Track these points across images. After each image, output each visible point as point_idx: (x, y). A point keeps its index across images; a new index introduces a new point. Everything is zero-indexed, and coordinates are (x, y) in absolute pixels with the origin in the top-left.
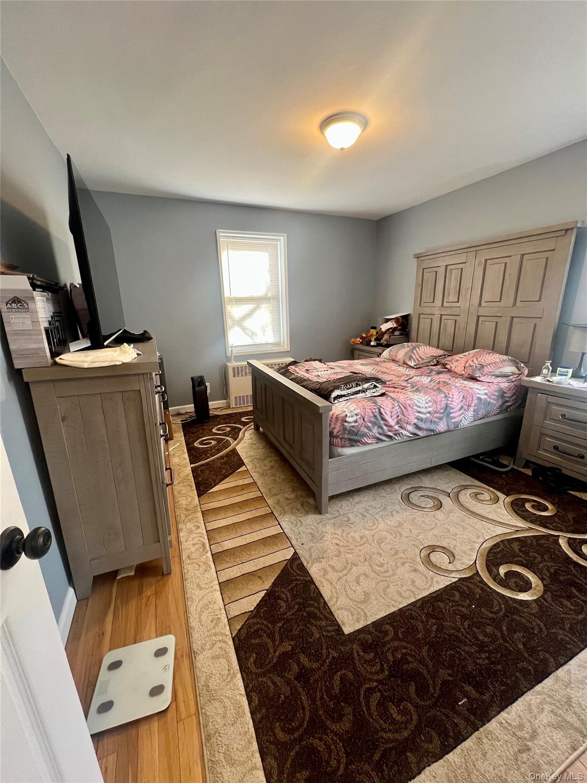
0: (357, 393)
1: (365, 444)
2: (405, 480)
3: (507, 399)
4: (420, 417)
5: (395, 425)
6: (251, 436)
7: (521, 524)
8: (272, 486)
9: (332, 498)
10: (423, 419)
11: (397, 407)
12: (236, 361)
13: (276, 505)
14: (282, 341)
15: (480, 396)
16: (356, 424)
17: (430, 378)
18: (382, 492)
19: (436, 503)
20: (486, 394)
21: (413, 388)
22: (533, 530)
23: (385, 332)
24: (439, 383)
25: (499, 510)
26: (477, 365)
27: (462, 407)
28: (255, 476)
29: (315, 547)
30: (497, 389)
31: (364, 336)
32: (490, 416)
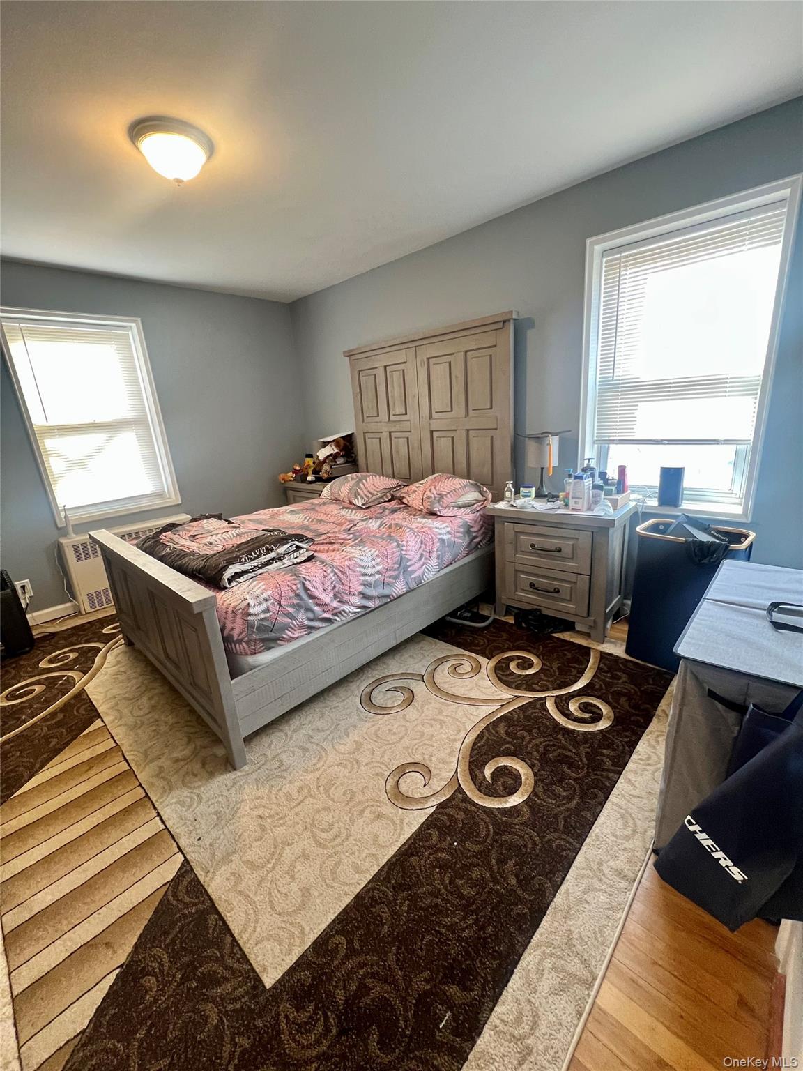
0: (268, 563)
1: (290, 640)
2: (366, 672)
3: (474, 534)
4: (367, 581)
5: (331, 601)
6: (118, 659)
7: (506, 694)
8: (150, 744)
9: (248, 740)
10: (371, 584)
11: (331, 575)
12: (77, 533)
13: (154, 780)
14: (166, 490)
15: (442, 536)
16: (268, 615)
17: (379, 522)
18: (333, 701)
19: (406, 696)
20: (449, 533)
21: (355, 540)
22: (519, 699)
23: (324, 461)
24: (390, 527)
25: (481, 683)
26: (436, 496)
27: (422, 556)
28: (118, 733)
29: (222, 836)
30: (461, 524)
31: (298, 468)
32: (459, 560)
